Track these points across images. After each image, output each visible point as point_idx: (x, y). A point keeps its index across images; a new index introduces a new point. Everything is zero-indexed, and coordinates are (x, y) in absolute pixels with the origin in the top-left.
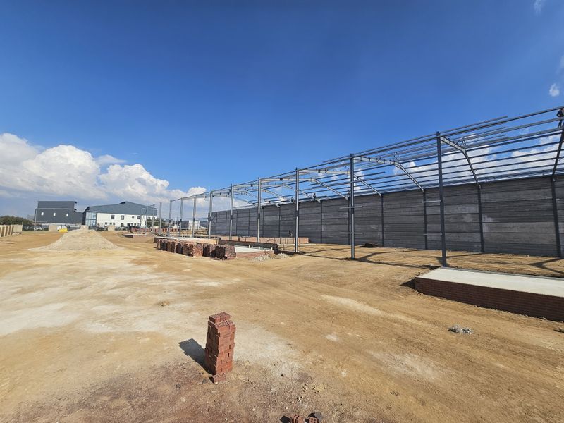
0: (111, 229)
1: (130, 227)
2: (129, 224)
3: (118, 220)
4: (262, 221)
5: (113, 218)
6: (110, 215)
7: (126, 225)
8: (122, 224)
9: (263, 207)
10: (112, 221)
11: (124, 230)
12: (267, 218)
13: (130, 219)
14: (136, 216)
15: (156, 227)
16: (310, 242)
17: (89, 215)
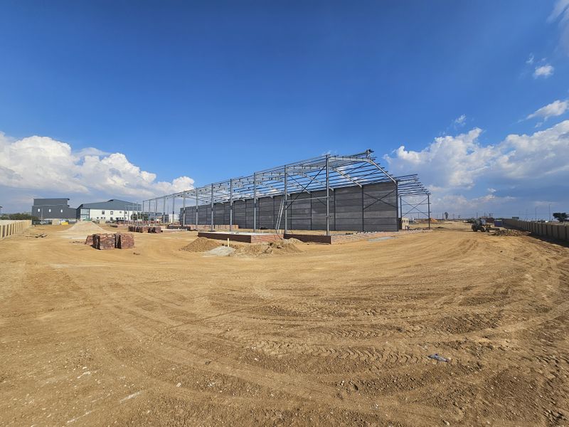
0: (102, 222)
1: (118, 220)
2: (117, 218)
3: (108, 215)
4: (214, 214)
5: (103, 213)
6: (101, 211)
7: (114, 219)
8: (111, 218)
9: (215, 204)
10: (103, 216)
11: (113, 223)
12: (217, 212)
13: (118, 214)
14: (123, 212)
15: (141, 220)
16: (239, 228)
17: (82, 211)
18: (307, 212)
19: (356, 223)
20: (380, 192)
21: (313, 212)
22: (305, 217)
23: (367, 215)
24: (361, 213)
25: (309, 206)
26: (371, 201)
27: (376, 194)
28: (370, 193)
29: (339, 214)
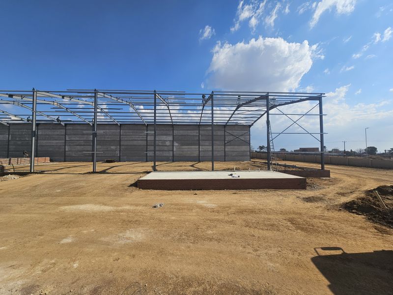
18: (168, 143)
19: (218, 155)
20: (238, 132)
21: (176, 144)
22: (166, 148)
23: (228, 148)
24: (223, 147)
25: (171, 138)
26: (231, 138)
27: (236, 133)
28: (230, 132)
29: (203, 147)
